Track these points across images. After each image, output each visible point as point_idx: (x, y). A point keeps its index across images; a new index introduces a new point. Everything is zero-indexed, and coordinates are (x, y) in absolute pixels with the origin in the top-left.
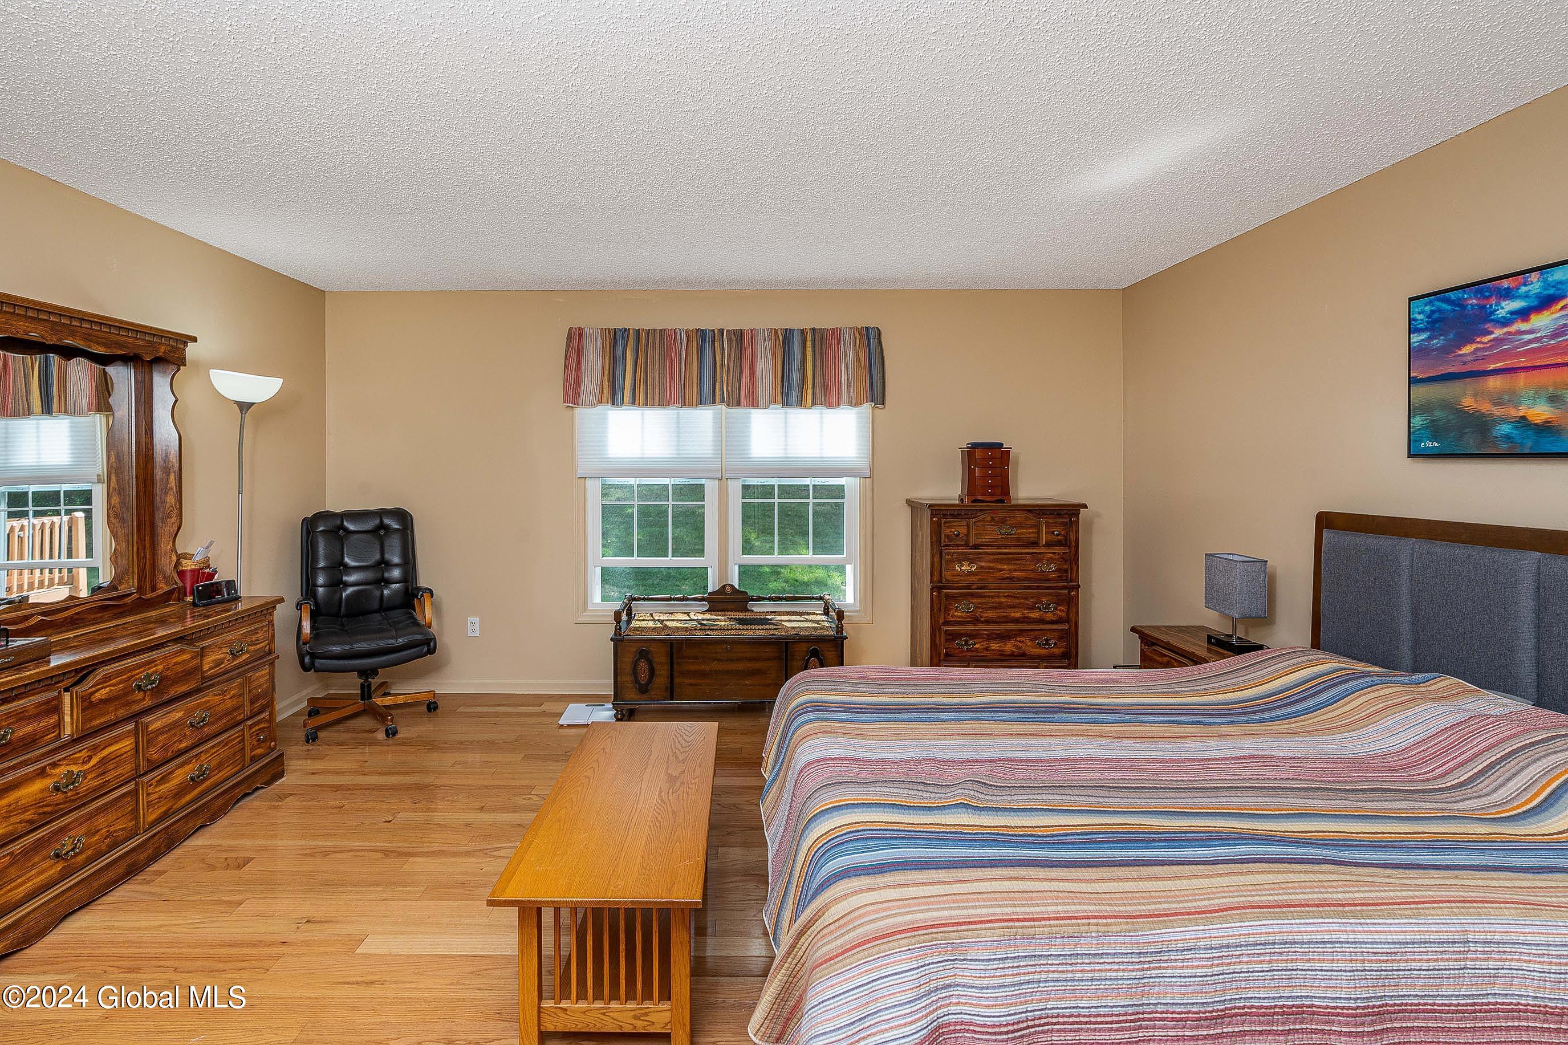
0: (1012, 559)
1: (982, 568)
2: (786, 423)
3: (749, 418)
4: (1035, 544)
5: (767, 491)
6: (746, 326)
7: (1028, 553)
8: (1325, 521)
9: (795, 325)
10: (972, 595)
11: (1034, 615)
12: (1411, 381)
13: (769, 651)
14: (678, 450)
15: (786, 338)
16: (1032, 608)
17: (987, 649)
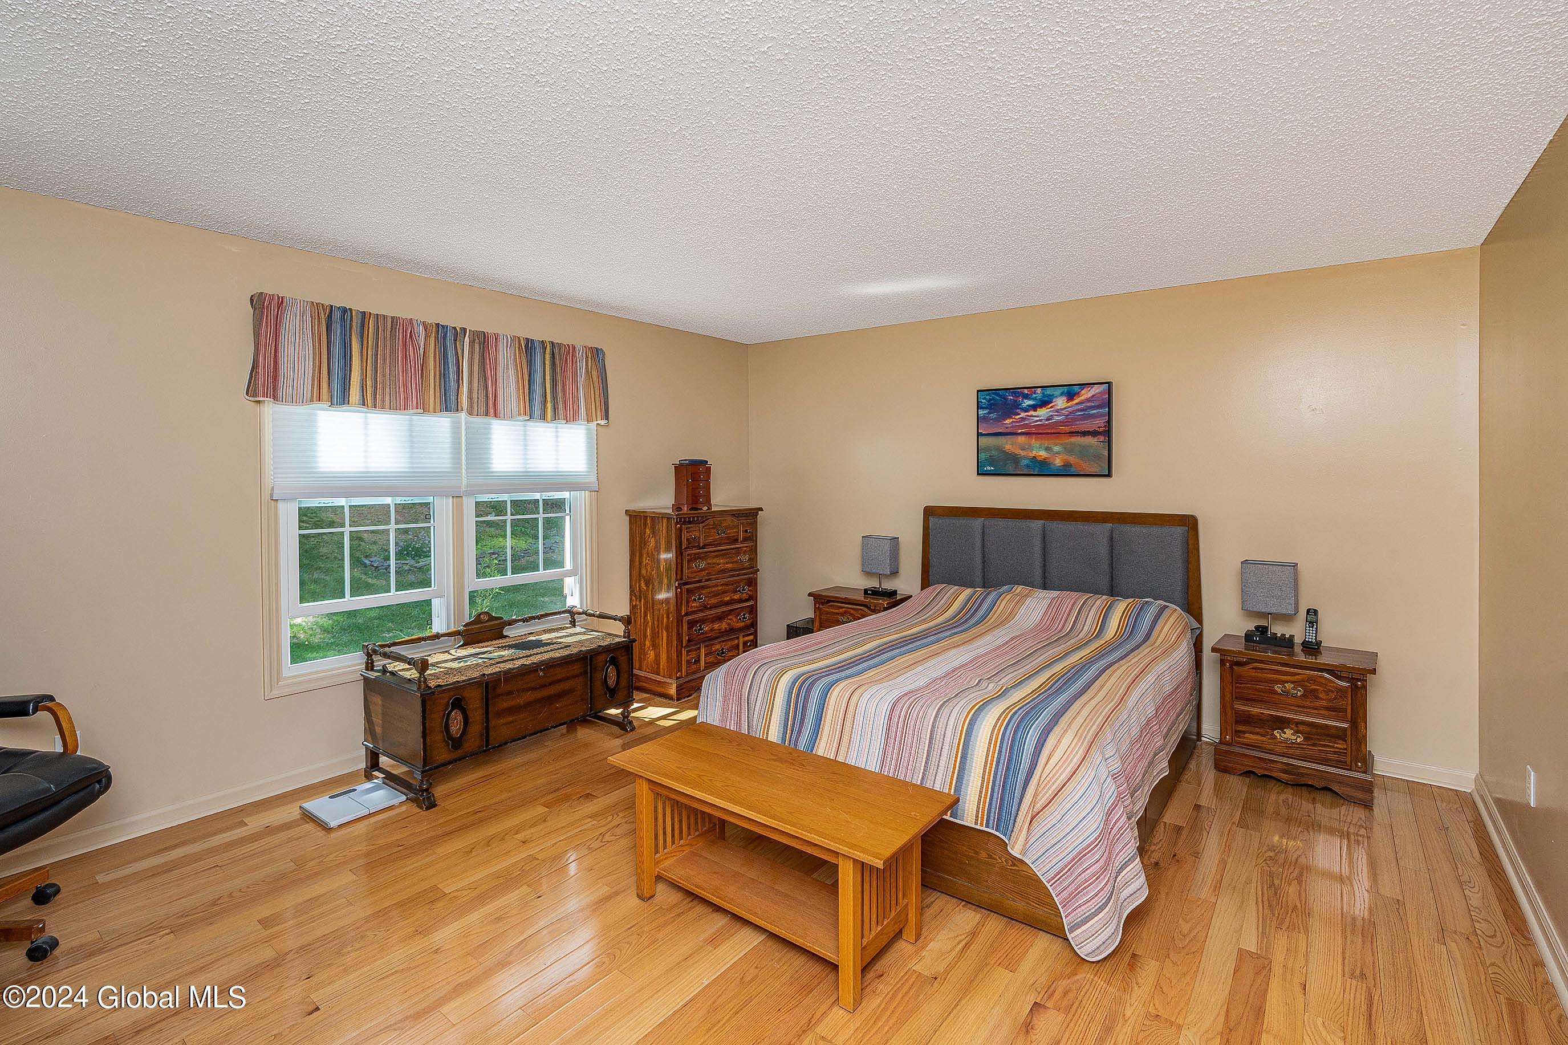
0: (726, 554)
1: (708, 564)
2: (525, 435)
3: (490, 429)
4: (736, 541)
5: (498, 508)
6: (489, 330)
7: (734, 549)
8: (929, 512)
9: (537, 337)
10: (703, 587)
11: (736, 597)
12: (979, 434)
13: (577, 668)
14: (412, 463)
15: (529, 347)
16: (735, 592)
17: (712, 630)
